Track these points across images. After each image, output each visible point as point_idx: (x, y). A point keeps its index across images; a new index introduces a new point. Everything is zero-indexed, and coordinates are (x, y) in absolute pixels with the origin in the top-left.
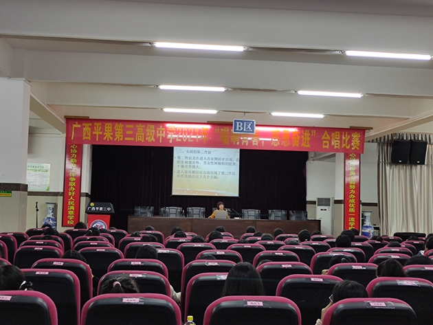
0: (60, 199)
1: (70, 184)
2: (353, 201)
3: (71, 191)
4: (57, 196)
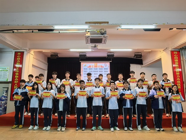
0: (10, 85)
1: (16, 77)
2: (179, 82)
3: (16, 81)
4: (9, 83)
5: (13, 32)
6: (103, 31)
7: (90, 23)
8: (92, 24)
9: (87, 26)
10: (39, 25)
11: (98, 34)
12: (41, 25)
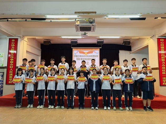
1: (11, 62)
2: (164, 68)
3: (11, 66)
4: (4, 69)
5: (8, 20)
6: (92, 20)
7: (79, 13)
8: (81, 14)
9: (77, 15)
10: (32, 14)
11: (86, 23)
12: (34, 14)
